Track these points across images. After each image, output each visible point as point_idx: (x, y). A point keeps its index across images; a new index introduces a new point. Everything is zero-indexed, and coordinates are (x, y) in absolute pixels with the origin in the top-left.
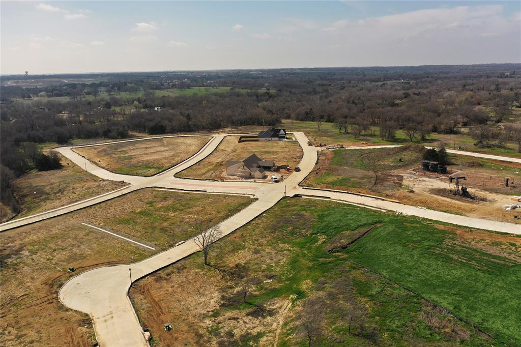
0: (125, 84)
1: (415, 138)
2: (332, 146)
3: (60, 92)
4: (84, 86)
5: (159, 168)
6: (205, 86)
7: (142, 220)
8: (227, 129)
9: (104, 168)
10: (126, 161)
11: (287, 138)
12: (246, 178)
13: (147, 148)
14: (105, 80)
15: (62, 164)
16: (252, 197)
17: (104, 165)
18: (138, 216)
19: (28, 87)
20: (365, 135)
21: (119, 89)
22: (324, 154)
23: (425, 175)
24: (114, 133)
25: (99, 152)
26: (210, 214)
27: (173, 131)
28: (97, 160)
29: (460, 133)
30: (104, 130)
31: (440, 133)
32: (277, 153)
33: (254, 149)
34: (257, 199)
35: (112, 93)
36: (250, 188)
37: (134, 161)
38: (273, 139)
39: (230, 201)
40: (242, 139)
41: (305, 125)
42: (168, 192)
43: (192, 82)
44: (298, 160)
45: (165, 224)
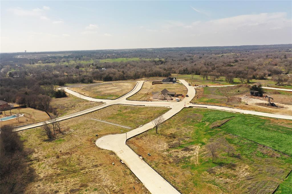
1: (244, 81)
2: (201, 86)
5: (117, 96)
7: (119, 117)
8: (144, 79)
9: (88, 97)
10: (99, 93)
11: (177, 82)
12: (163, 100)
13: (106, 87)
15: (67, 95)
16: (168, 108)
17: (88, 95)
18: (116, 116)
20: (217, 81)
22: (199, 89)
23: (252, 98)
24: (86, 81)
26: (151, 115)
27: (116, 80)
28: (83, 93)
29: (268, 79)
31: (257, 79)
32: (174, 89)
33: (162, 87)
34: (171, 109)
35: (77, 61)
36: (166, 104)
37: (102, 93)
38: (170, 83)
39: (158, 109)
40: (153, 83)
41: (184, 76)
42: (126, 106)
43: (117, 55)
44: (186, 92)
45: (131, 119)
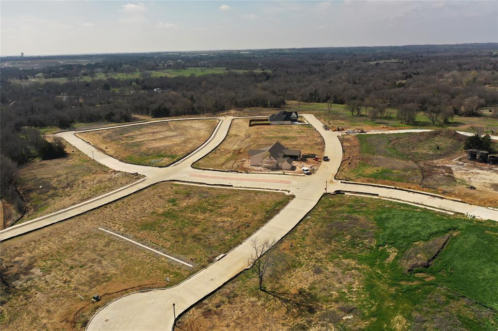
0: (121, 65)
1: (438, 121)
2: (352, 131)
3: (57, 73)
4: (80, 67)
5: (173, 157)
6: (199, 67)
7: (168, 223)
8: (232, 112)
9: (112, 156)
10: (136, 148)
11: (299, 122)
12: (273, 169)
13: (154, 133)
14: (100, 61)
15: (67, 152)
16: (287, 193)
17: (112, 153)
18: (162, 219)
19: (25, 69)
20: (381, 118)
21: (115, 70)
22: (348, 140)
23: (475, 167)
24: (117, 117)
25: (104, 138)
26: (246, 216)
27: (178, 114)
28: (103, 147)
29: (483, 116)
30: (107, 113)
31: (461, 115)
32: (295, 138)
33: (270, 134)
34: (293, 197)
35: (109, 74)
36: (281, 182)
37: (143, 148)
38: (286, 122)
39: (263, 198)
40: (253, 123)
41: (312, 107)
42: (190, 186)
43: (185, 62)
44: (321, 147)
45: (197, 230)
